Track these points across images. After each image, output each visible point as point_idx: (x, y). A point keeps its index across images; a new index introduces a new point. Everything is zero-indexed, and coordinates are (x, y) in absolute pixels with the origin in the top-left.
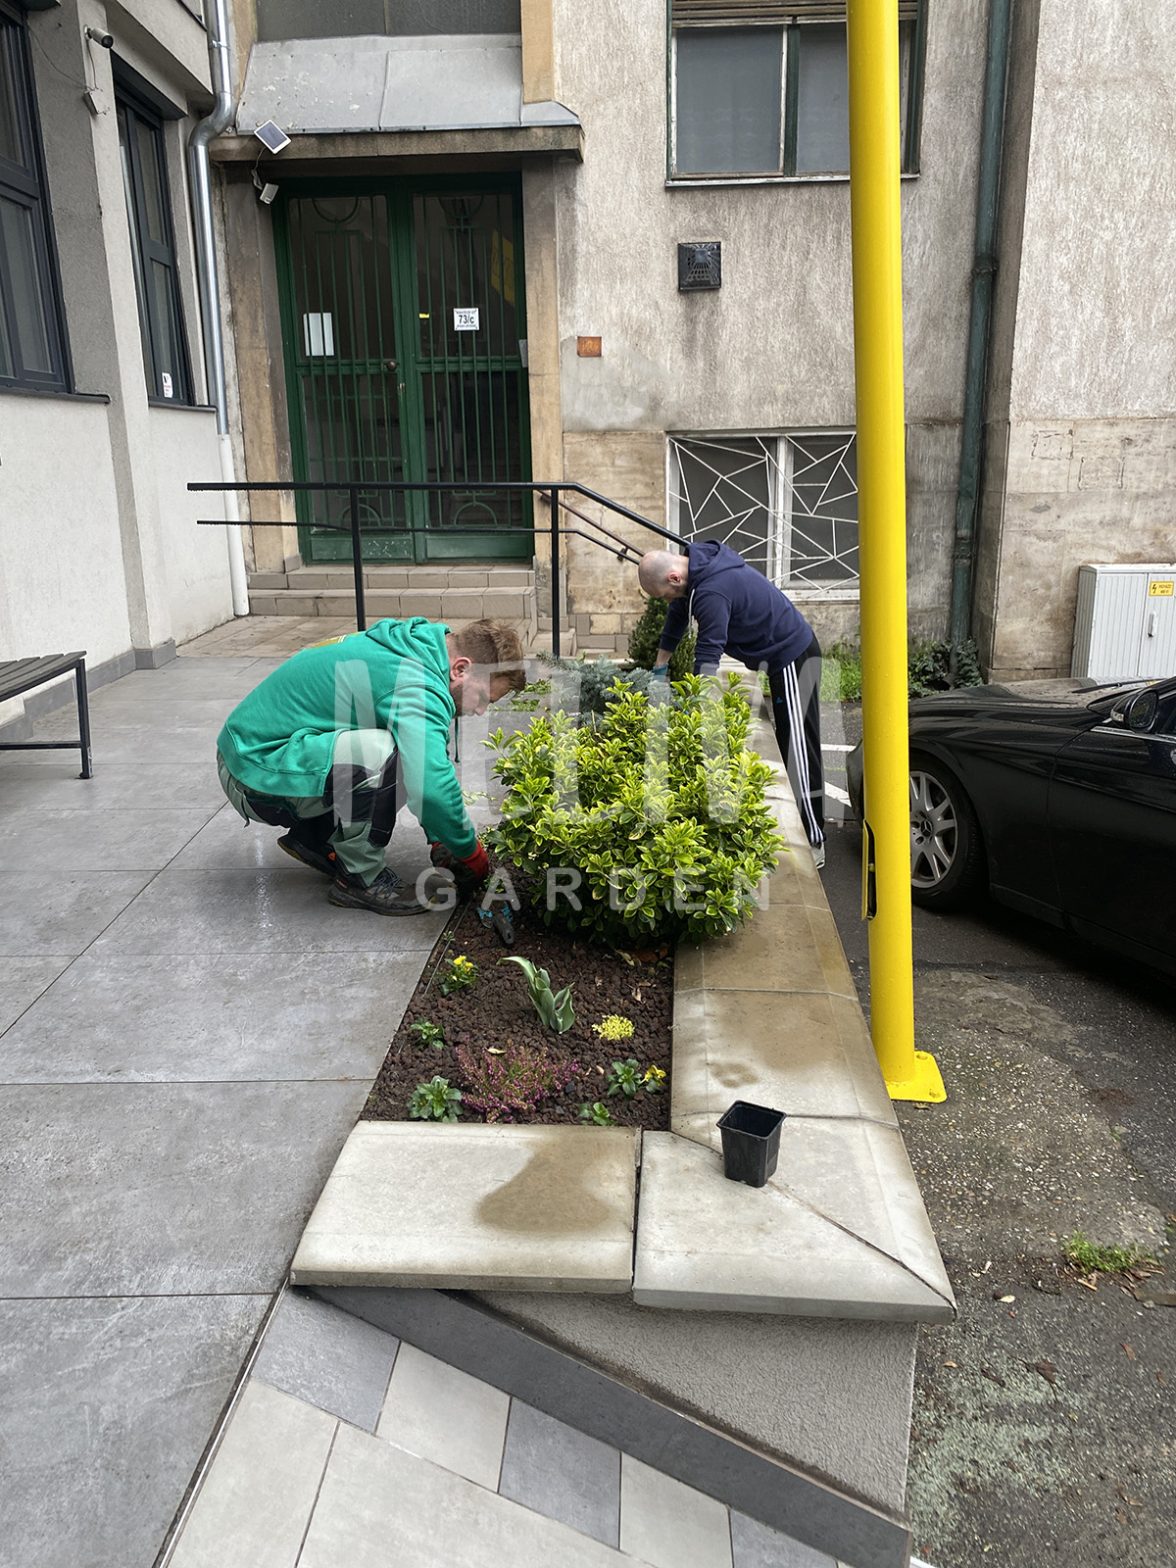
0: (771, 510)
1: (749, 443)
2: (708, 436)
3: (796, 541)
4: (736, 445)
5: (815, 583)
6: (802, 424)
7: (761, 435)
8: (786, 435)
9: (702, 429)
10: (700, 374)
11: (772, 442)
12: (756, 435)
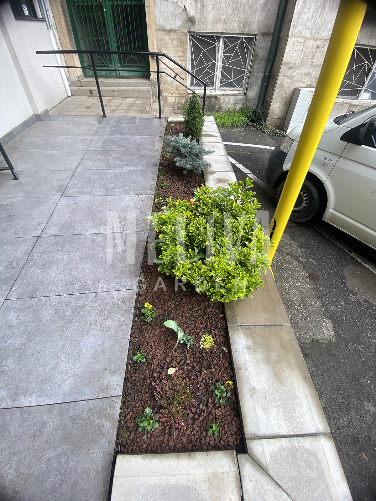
0: (216, 63)
1: (212, 38)
2: (201, 34)
3: (222, 74)
4: (209, 38)
5: (226, 88)
6: (228, 32)
7: (216, 35)
8: (223, 35)
9: (199, 31)
10: (199, 9)
11: (218, 38)
12: (214, 35)
